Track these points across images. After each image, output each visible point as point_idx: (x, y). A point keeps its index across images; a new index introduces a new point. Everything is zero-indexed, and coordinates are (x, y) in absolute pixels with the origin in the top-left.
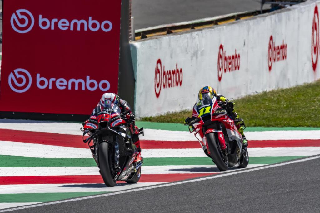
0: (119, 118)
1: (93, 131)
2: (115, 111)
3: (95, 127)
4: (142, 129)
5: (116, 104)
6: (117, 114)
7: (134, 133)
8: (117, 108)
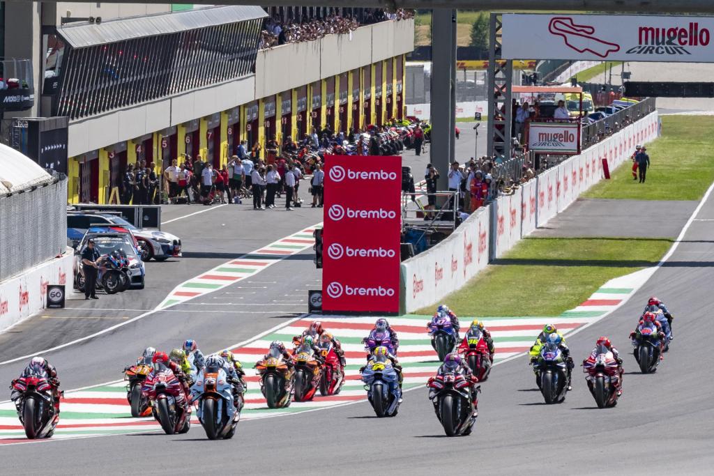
0: (45, 383)
1: (20, 391)
2: (43, 376)
3: (23, 388)
4: (63, 392)
5: (44, 368)
6: (44, 379)
7: (56, 396)
8: (45, 373)
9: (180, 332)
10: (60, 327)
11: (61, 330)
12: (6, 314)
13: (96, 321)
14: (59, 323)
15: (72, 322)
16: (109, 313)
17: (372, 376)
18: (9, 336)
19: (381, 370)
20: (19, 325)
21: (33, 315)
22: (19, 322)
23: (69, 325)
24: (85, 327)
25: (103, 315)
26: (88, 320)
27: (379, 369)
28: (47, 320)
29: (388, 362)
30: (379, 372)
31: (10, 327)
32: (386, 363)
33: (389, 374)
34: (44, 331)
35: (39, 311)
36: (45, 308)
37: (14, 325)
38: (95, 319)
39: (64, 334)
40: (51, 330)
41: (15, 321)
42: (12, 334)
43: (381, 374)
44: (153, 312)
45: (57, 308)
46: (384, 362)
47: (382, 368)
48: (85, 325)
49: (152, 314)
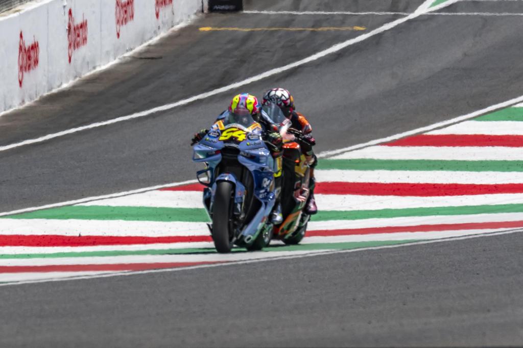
9: (465, 55)
10: (237, 48)
11: (236, 53)
12: (130, 23)
13: (303, 35)
14: (230, 41)
15: (258, 39)
16: (328, 20)
17: (217, 152)
18: (138, 64)
19: (239, 143)
20: (156, 45)
21: (182, 25)
22: (155, 40)
23: (251, 44)
24: (283, 47)
25: (318, 22)
26: (288, 33)
27: (233, 140)
28: (210, 34)
29: (255, 129)
30: (234, 145)
31: (139, 49)
32: (249, 130)
33: (254, 152)
34: (203, 55)
35: (193, 17)
36: (206, 11)
37: (146, 44)
38: (300, 32)
39: (242, 61)
40: (218, 53)
41: (148, 36)
42: (143, 62)
43: (237, 151)
44: (411, 16)
45: (229, 11)
46: (247, 125)
47: (241, 138)
48: (282, 43)
49: (409, 21)
